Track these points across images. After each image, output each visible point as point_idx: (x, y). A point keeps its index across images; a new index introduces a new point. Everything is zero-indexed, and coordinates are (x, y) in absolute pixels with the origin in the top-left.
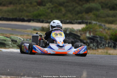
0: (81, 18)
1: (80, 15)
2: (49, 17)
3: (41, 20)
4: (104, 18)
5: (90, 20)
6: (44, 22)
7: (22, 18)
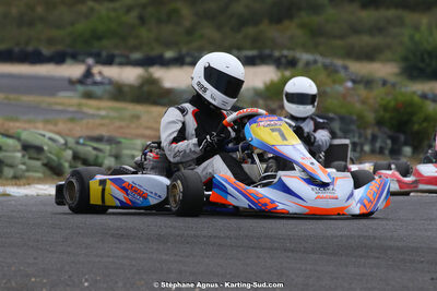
0: (256, 41)
1: (251, 30)
2: (132, 42)
3: (104, 54)
4: (341, 37)
5: (289, 49)
6: (117, 60)
7: (30, 48)
